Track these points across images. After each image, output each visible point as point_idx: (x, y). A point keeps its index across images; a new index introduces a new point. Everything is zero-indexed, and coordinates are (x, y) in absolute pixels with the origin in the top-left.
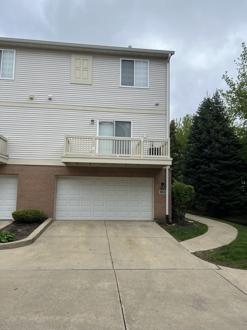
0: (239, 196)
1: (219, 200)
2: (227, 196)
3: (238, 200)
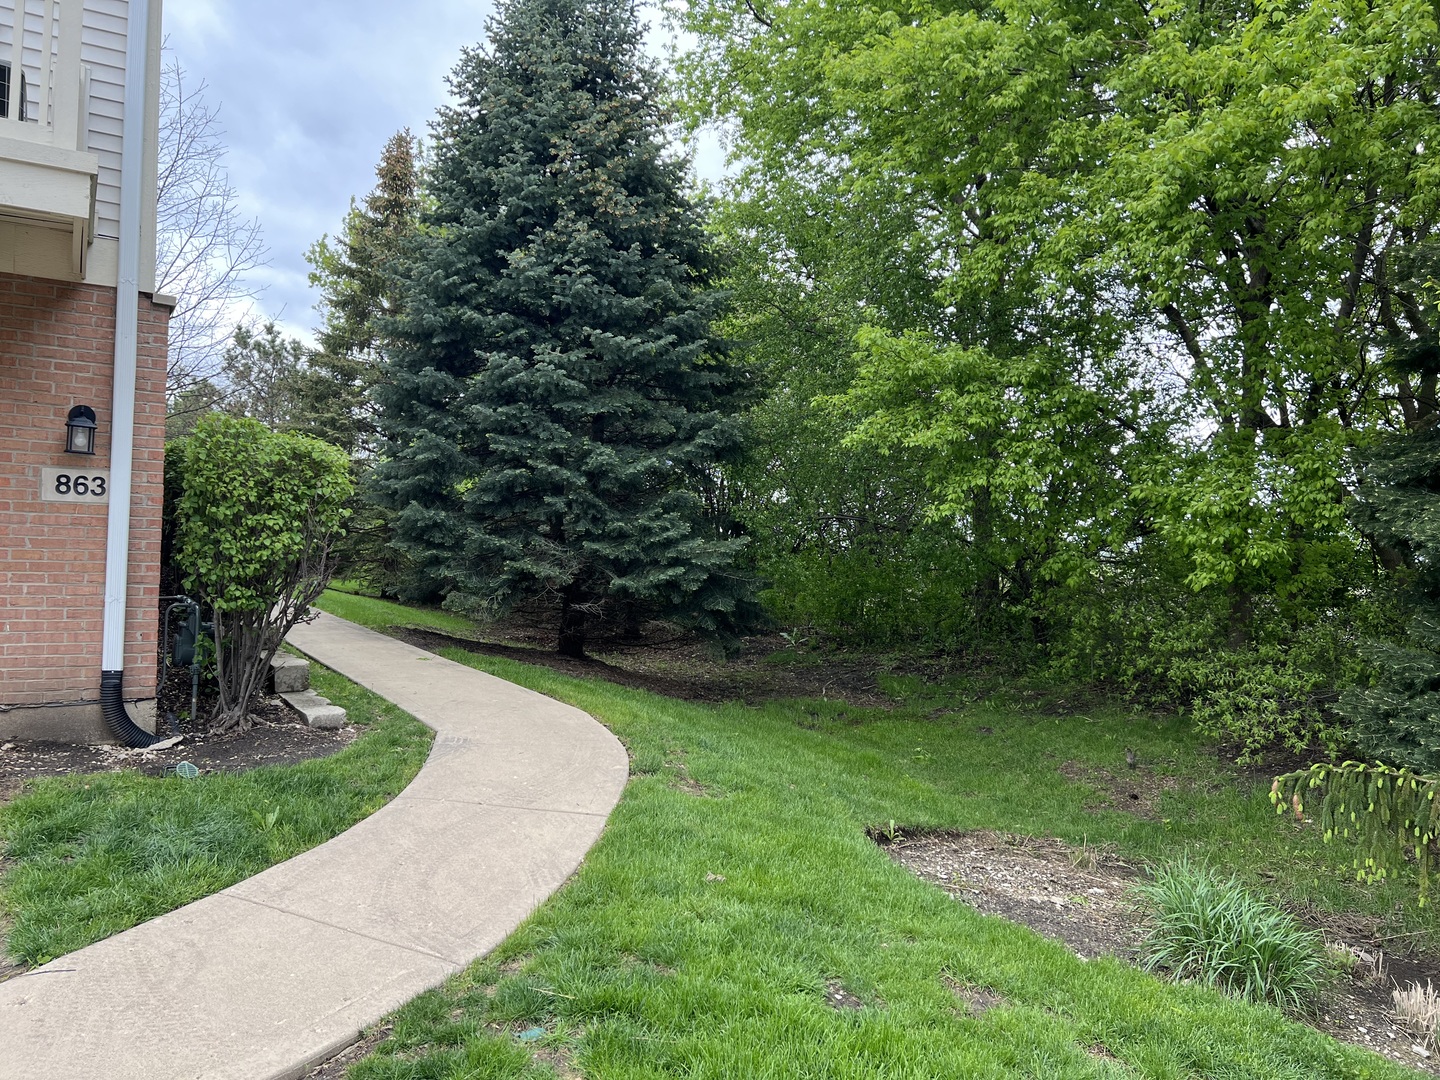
0: (685, 537)
1: (574, 563)
2: (621, 537)
3: (675, 562)
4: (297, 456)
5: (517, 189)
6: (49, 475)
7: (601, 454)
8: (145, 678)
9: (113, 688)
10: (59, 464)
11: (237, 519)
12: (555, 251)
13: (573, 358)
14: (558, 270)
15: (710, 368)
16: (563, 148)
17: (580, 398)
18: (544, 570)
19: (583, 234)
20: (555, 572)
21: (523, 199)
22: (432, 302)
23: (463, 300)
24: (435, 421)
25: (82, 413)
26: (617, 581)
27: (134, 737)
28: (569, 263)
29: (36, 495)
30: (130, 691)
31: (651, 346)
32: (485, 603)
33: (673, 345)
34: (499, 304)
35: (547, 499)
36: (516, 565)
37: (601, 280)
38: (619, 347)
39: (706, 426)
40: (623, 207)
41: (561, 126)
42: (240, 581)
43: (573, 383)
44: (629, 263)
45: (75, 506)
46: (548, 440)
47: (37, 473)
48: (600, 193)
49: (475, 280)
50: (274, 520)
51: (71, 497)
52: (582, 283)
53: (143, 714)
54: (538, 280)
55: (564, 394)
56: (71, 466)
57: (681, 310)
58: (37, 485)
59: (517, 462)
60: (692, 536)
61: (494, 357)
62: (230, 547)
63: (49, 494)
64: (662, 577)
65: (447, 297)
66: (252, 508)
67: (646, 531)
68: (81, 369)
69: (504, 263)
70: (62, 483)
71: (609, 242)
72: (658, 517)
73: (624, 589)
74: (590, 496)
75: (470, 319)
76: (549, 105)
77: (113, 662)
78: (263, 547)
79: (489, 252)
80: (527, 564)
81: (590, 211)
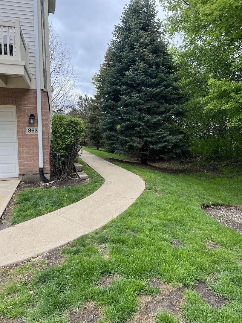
0: (167, 136)
1: (142, 143)
2: (153, 136)
3: (165, 142)
4: (72, 122)
5: (127, 56)
6: (27, 129)
7: (147, 117)
8: (48, 169)
9: (42, 171)
10: (29, 126)
11: (61, 136)
12: (136, 70)
13: (140, 95)
14: (137, 75)
15: (175, 94)
16: (137, 45)
17: (142, 104)
18: (136, 144)
19: (142, 65)
20: (138, 145)
21: (129, 59)
22: (110, 86)
23: (116, 84)
24: (112, 112)
25: (32, 116)
26: (151, 147)
27: (46, 181)
28: (139, 73)
29: (25, 133)
30: (45, 171)
31: (159, 90)
32: (123, 152)
33: (164, 89)
34: (124, 84)
35: (135, 128)
36: (129, 144)
37: (146, 75)
38: (151, 91)
39: (173, 108)
40: (151, 57)
41: (137, 40)
42: (62, 149)
43: (140, 101)
44: (153, 71)
45: (32, 135)
46: (135, 115)
47: (25, 128)
48: (146, 55)
49: (119, 79)
50: (68, 136)
51: (31, 133)
52: (142, 77)
53: (48, 176)
54: (132, 78)
55: (139, 104)
56: (31, 127)
57: (166, 80)
58: (25, 131)
59: (128, 120)
60: (169, 135)
61: (123, 97)
62: (60, 142)
63: (27, 133)
64: (162, 145)
65: (113, 84)
66: (63, 133)
67: (158, 134)
68: (31, 107)
69: (125, 75)
70: (30, 130)
71: (148, 66)
72: (161, 131)
73: (153, 148)
74: (145, 127)
75: (118, 89)
76: (134, 35)
77: (41, 166)
78: (66, 142)
79: (121, 72)
80: (132, 144)
81: (144, 60)
